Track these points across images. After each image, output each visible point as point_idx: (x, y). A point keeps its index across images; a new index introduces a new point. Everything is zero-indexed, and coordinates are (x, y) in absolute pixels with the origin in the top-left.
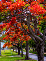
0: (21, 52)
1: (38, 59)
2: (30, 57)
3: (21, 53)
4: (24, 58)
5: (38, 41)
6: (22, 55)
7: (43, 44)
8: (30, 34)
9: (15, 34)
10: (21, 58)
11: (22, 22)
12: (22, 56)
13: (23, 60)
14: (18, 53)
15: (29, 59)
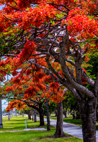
0: (45, 120)
1: (84, 135)
2: (66, 130)
3: (46, 123)
4: (53, 133)
5: (83, 96)
6: (49, 127)
7: (94, 104)
8: (66, 81)
9: (33, 81)
10: (46, 134)
11: (48, 56)
12: (49, 129)
13: (50, 137)
14: (39, 124)
15: (64, 135)
